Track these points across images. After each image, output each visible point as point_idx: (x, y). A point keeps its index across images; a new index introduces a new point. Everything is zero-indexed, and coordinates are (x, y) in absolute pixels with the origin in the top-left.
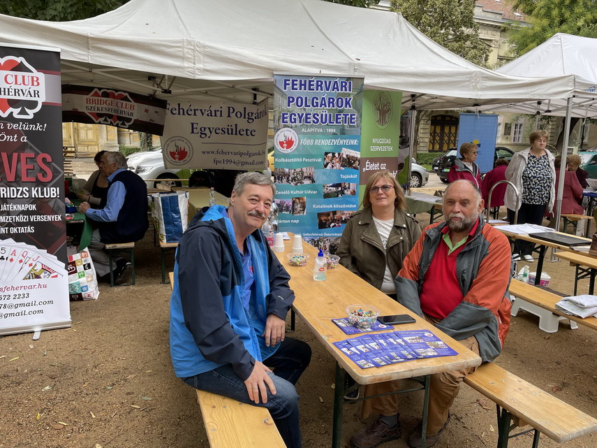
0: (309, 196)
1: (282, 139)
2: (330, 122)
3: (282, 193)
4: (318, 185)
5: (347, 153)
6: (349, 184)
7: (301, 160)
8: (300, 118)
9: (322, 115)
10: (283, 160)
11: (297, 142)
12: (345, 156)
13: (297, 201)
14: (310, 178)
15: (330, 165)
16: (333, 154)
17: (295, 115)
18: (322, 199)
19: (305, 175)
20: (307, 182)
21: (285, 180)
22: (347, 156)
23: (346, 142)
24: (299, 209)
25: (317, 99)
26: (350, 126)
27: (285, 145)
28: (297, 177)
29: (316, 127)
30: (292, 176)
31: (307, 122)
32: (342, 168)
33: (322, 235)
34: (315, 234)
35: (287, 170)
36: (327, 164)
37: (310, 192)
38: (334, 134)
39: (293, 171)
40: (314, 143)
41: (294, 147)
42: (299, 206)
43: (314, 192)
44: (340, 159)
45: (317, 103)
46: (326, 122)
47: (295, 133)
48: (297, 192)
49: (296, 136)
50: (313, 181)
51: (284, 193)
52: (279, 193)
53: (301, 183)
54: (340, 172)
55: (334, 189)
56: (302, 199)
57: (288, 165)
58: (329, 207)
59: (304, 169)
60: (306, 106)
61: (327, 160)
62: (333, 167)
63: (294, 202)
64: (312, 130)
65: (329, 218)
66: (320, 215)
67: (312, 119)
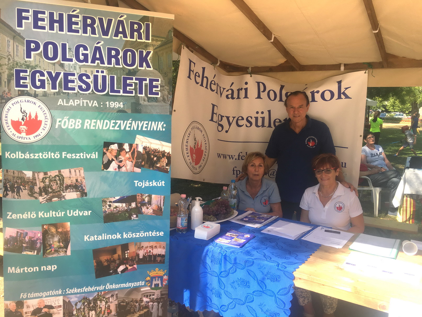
0: (74, 220)
1: (17, 116)
2: (113, 90)
3: (19, 216)
4: (93, 199)
5: (144, 145)
6: (150, 196)
7: (57, 156)
8: (54, 79)
9: (96, 77)
10: (19, 155)
11: (49, 123)
12: (141, 149)
13: (53, 230)
14: (77, 187)
15: (114, 165)
16: (121, 146)
17: (42, 74)
18: (102, 225)
19: (67, 182)
20: (71, 195)
21: (24, 193)
22: (145, 148)
23: (143, 125)
24: (56, 245)
25: (86, 49)
26: (149, 98)
27: (23, 128)
28: (50, 186)
29: (85, 97)
30: (39, 184)
31: (67, 88)
32: (138, 170)
33: (102, 288)
34: (90, 289)
35: (29, 174)
36: (109, 162)
37: (77, 213)
38: (120, 111)
39: (41, 175)
40: (83, 124)
41: (42, 132)
42: (56, 239)
43: (86, 213)
44: (133, 154)
45: (86, 56)
46: (104, 90)
47: (43, 106)
48: (52, 214)
49: (47, 111)
50: (83, 194)
51: (25, 216)
52: (14, 216)
53: (60, 197)
54: (132, 176)
55: (122, 206)
56: (63, 226)
57: (30, 164)
58: (114, 237)
59: (65, 172)
60: (64, 58)
61: (109, 156)
62: (119, 167)
63: (45, 233)
64: (77, 102)
65: (116, 256)
66: (97, 253)
67: (77, 83)
